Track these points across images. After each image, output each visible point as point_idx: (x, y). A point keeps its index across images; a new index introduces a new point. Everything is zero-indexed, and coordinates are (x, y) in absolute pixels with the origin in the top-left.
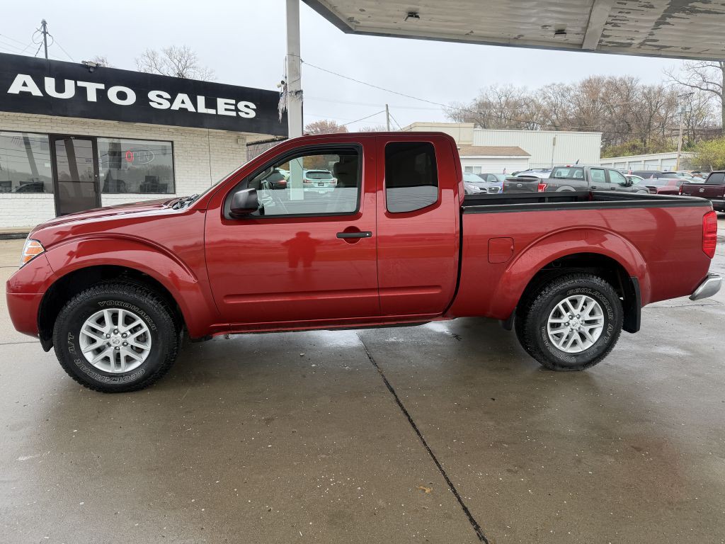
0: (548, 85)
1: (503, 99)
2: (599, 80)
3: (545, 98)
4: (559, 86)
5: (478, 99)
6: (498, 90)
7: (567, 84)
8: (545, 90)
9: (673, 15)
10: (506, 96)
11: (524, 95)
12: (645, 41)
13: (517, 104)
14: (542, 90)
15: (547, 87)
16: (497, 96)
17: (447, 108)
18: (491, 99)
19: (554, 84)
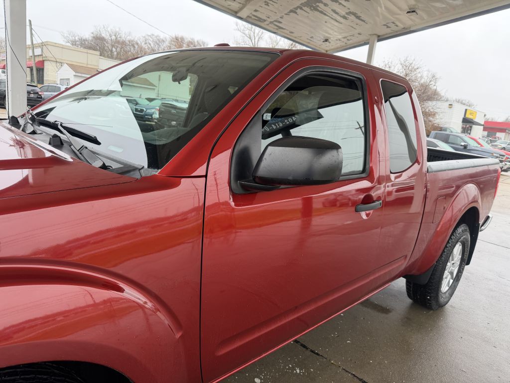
0: (149, 34)
1: (113, 37)
2: (182, 39)
3: (146, 43)
4: (156, 37)
5: (95, 33)
6: (109, 29)
7: (162, 36)
8: (147, 37)
9: (303, 8)
10: (115, 35)
11: (129, 38)
12: (275, 21)
13: (123, 43)
14: (144, 37)
15: (149, 36)
16: (108, 35)
17: (66, 35)
18: (103, 35)
19: (153, 35)
